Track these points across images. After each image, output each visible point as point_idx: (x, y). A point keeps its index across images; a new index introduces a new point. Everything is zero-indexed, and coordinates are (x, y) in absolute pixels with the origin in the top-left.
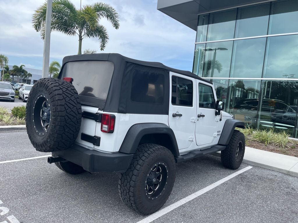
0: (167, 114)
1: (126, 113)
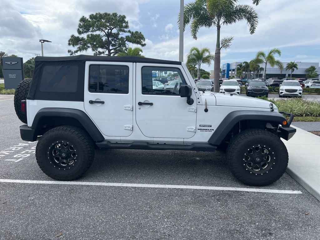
0: (83, 100)
1: (34, 100)
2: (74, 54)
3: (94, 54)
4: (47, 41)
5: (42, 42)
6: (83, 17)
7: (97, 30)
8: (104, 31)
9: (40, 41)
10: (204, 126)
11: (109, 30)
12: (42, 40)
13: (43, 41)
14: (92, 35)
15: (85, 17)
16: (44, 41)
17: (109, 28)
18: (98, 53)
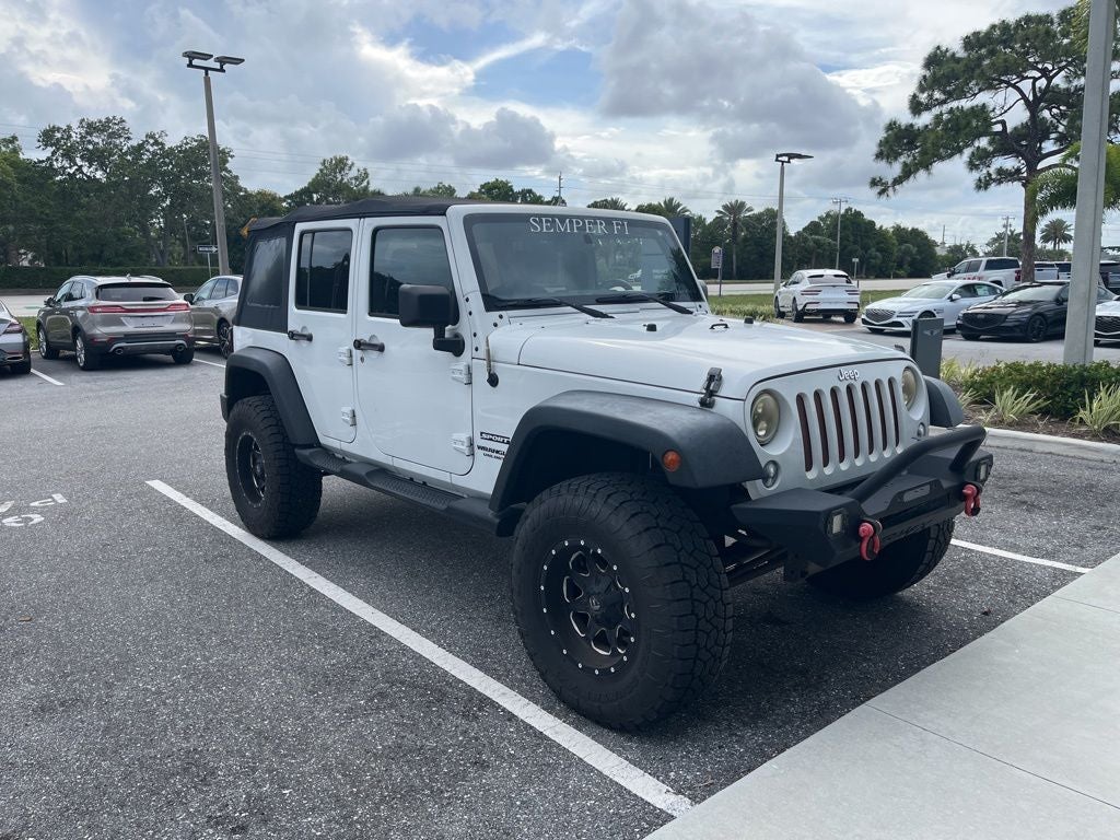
2: (891, 189)
3: (980, 180)
4: (799, 156)
5: (783, 162)
6: (938, 48)
7: (980, 90)
8: (1014, 86)
9: (777, 160)
10: (491, 439)
11: (1035, 79)
12: (782, 155)
13: (786, 159)
14: (951, 111)
15: (944, 49)
16: (791, 156)
17: (1038, 70)
18: (993, 177)
